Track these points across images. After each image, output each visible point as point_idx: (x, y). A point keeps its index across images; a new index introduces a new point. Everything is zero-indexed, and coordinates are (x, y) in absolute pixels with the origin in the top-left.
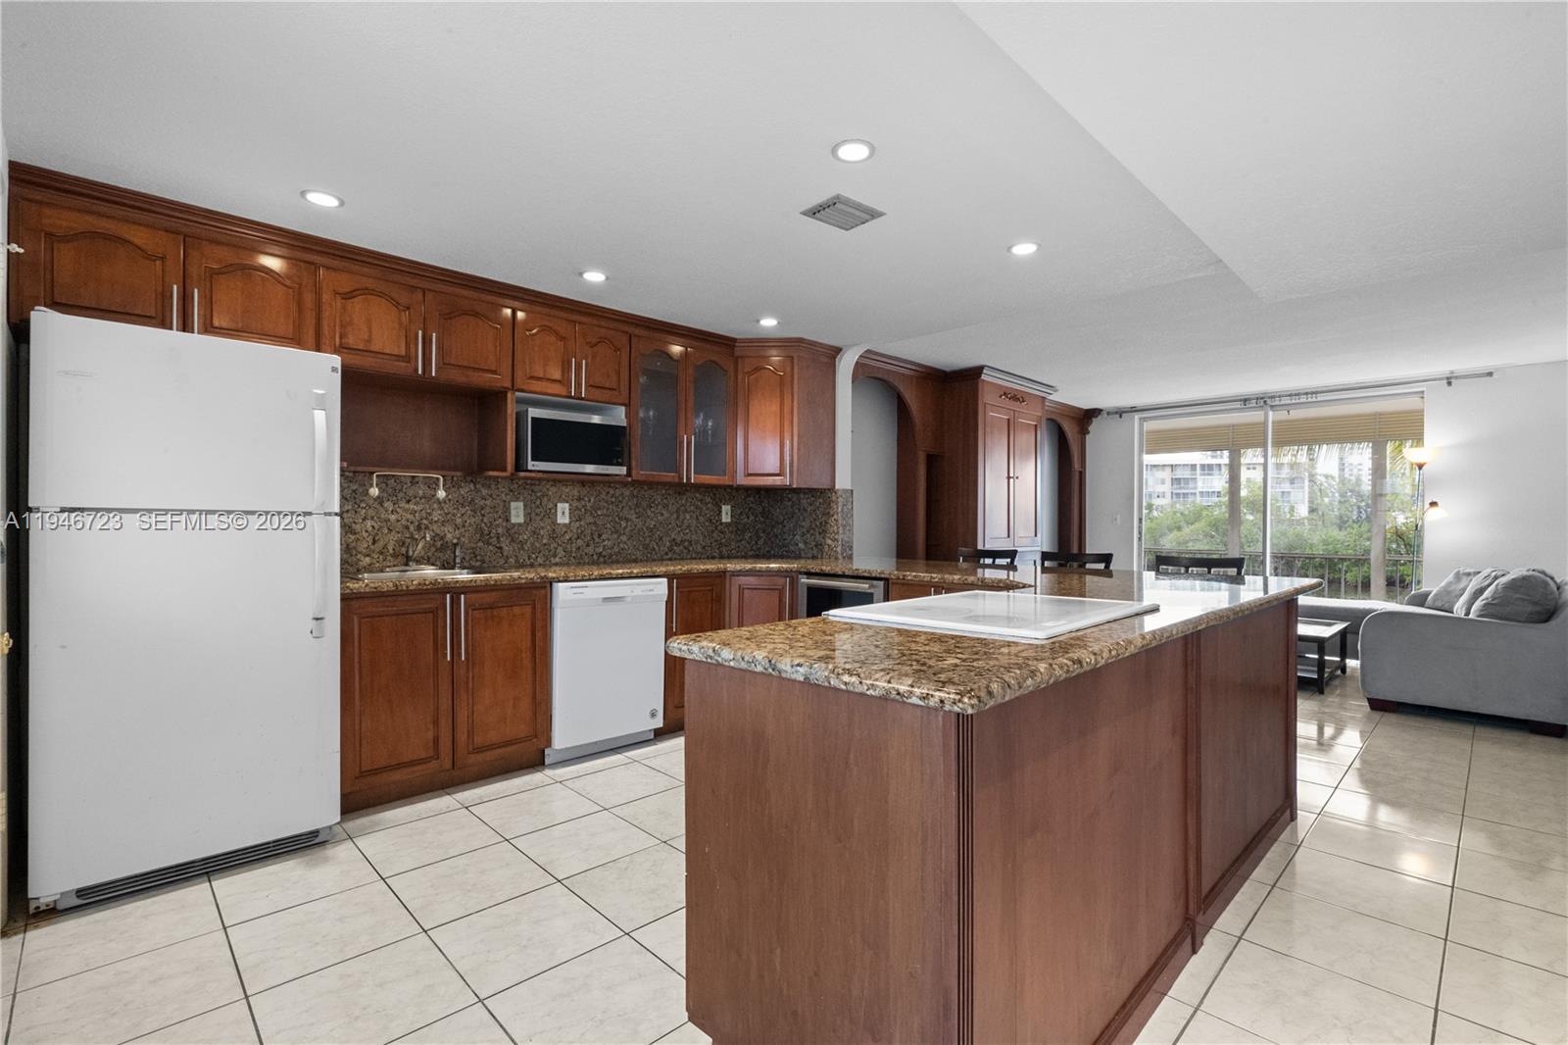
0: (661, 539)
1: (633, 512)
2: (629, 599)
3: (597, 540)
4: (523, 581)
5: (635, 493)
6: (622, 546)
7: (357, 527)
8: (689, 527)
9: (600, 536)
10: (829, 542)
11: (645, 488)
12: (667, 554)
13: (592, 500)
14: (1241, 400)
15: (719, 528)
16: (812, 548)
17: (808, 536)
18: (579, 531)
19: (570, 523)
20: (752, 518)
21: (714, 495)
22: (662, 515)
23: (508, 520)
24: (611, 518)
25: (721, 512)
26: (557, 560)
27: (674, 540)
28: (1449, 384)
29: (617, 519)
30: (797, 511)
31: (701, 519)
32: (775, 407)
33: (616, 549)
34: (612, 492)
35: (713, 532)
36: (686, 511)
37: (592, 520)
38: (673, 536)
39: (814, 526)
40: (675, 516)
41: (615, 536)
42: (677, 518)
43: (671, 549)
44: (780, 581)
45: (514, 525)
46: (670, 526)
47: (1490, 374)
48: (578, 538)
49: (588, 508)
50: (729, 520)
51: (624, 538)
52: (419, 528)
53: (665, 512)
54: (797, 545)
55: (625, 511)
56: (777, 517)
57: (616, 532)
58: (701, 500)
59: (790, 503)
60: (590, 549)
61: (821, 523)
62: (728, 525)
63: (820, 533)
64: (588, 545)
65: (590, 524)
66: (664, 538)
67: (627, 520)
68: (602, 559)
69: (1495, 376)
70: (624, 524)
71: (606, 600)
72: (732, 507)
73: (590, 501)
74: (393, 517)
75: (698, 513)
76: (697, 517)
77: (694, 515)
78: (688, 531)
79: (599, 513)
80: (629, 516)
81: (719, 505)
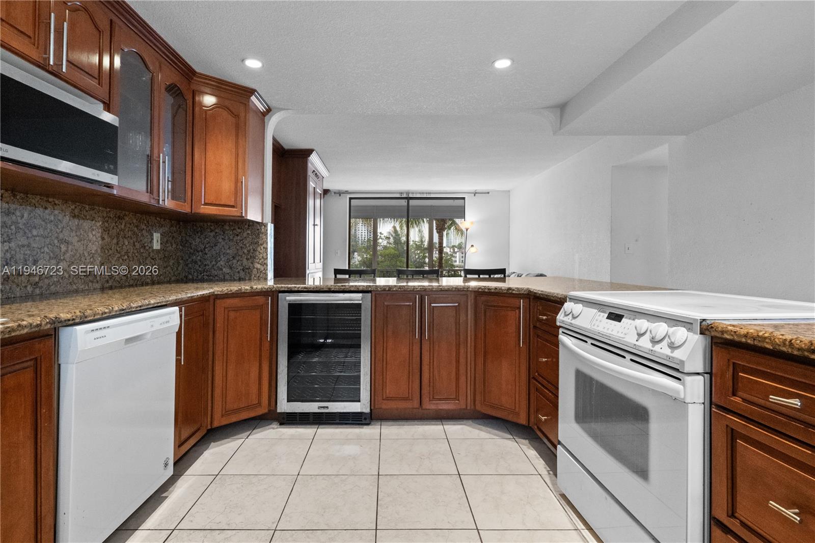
1: (74, 234)
8: (127, 253)
10: (259, 266)
13: (26, 215)
14: (399, 193)
15: (152, 254)
16: (239, 272)
17: (235, 261)
18: (8, 255)
20: (174, 246)
21: (148, 222)
24: (48, 241)
25: (153, 239)
28: (475, 195)
29: (56, 241)
30: (220, 240)
31: (137, 245)
35: (146, 258)
36: (125, 237)
37: (26, 242)
39: (240, 253)
40: (115, 241)
42: (117, 244)
43: (112, 276)
46: (111, 252)
47: (488, 193)
49: (21, 226)
50: (159, 248)
51: (65, 265)
53: (106, 237)
54: (222, 270)
55: (66, 233)
56: (196, 245)
57: (56, 257)
58: (137, 227)
59: (212, 234)
60: (25, 279)
61: (249, 251)
62: (158, 251)
63: (247, 259)
65: (23, 246)
66: (105, 264)
67: (67, 243)
68: (38, 291)
69: (490, 194)
70: (63, 248)
71: (129, 341)
72: (161, 235)
73: (22, 217)
75: (135, 240)
76: (134, 242)
77: (132, 241)
78: (126, 257)
79: (35, 232)
80: (70, 239)
81: (151, 232)
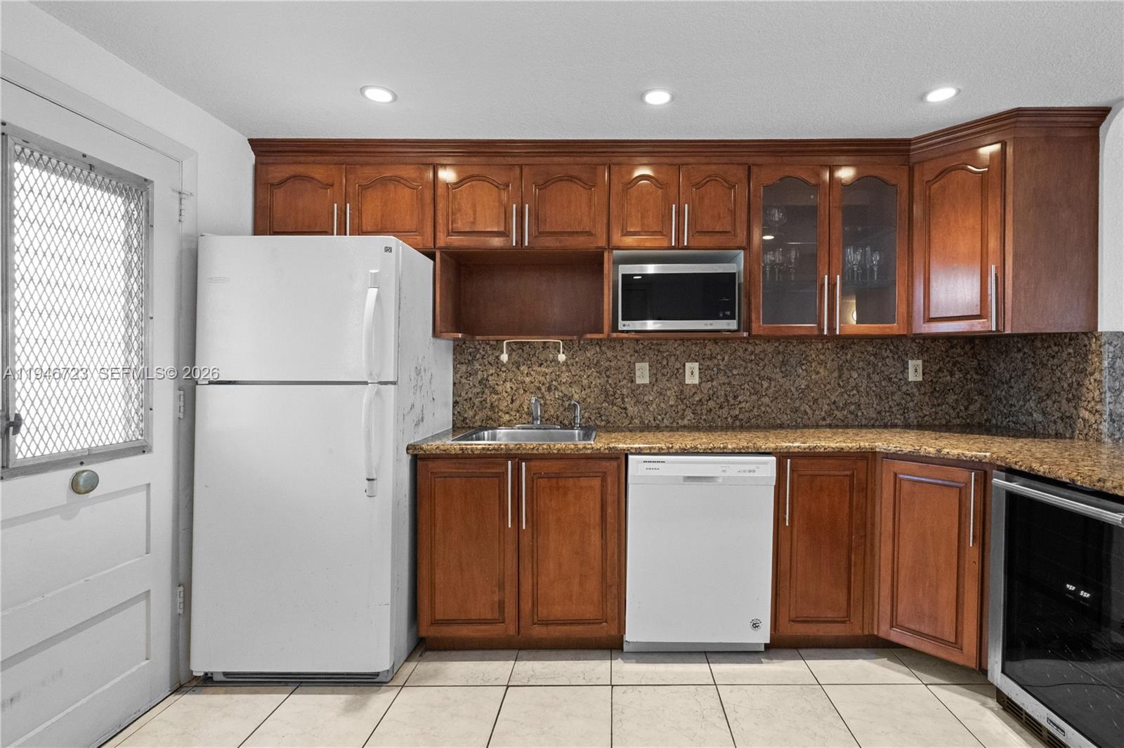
0: (816, 401)
1: (778, 370)
2: (720, 481)
3: (732, 402)
4: (589, 451)
5: (781, 348)
6: (763, 409)
7: (499, 388)
8: (856, 387)
9: (735, 397)
10: (1086, 415)
11: (795, 342)
12: (824, 419)
13: (726, 358)
15: (904, 389)
16: (1055, 422)
17: (1049, 402)
18: (711, 392)
19: (700, 383)
20: (958, 375)
21: (896, 347)
22: (818, 373)
23: (632, 381)
24: (748, 379)
25: (906, 368)
26: (686, 422)
27: (834, 402)
29: (757, 379)
30: (1030, 366)
31: (876, 378)
32: (972, 220)
33: (755, 412)
34: (750, 348)
35: (893, 394)
36: (853, 368)
37: (727, 381)
38: (833, 398)
39: (1058, 389)
40: (836, 374)
41: (754, 397)
42: (840, 377)
43: (830, 414)
44: (960, 475)
45: (639, 386)
46: (829, 387)
48: (710, 399)
49: (721, 367)
50: (920, 379)
51: (766, 400)
52: (549, 389)
53: (821, 370)
54: (1031, 415)
55: (768, 370)
56: (1000, 374)
57: (756, 393)
58: (875, 355)
59: (1020, 355)
60: (724, 412)
61: (1070, 385)
62: (918, 385)
63: (1069, 400)
64: (721, 407)
65: (724, 384)
66: (820, 400)
67: (770, 379)
68: (738, 423)
70: (765, 384)
71: (689, 479)
72: (924, 361)
73: (723, 360)
74: (528, 380)
75: (871, 371)
76: (869, 375)
77: (865, 373)
78: (855, 392)
79: (735, 372)
80: (773, 376)
81: (903, 360)
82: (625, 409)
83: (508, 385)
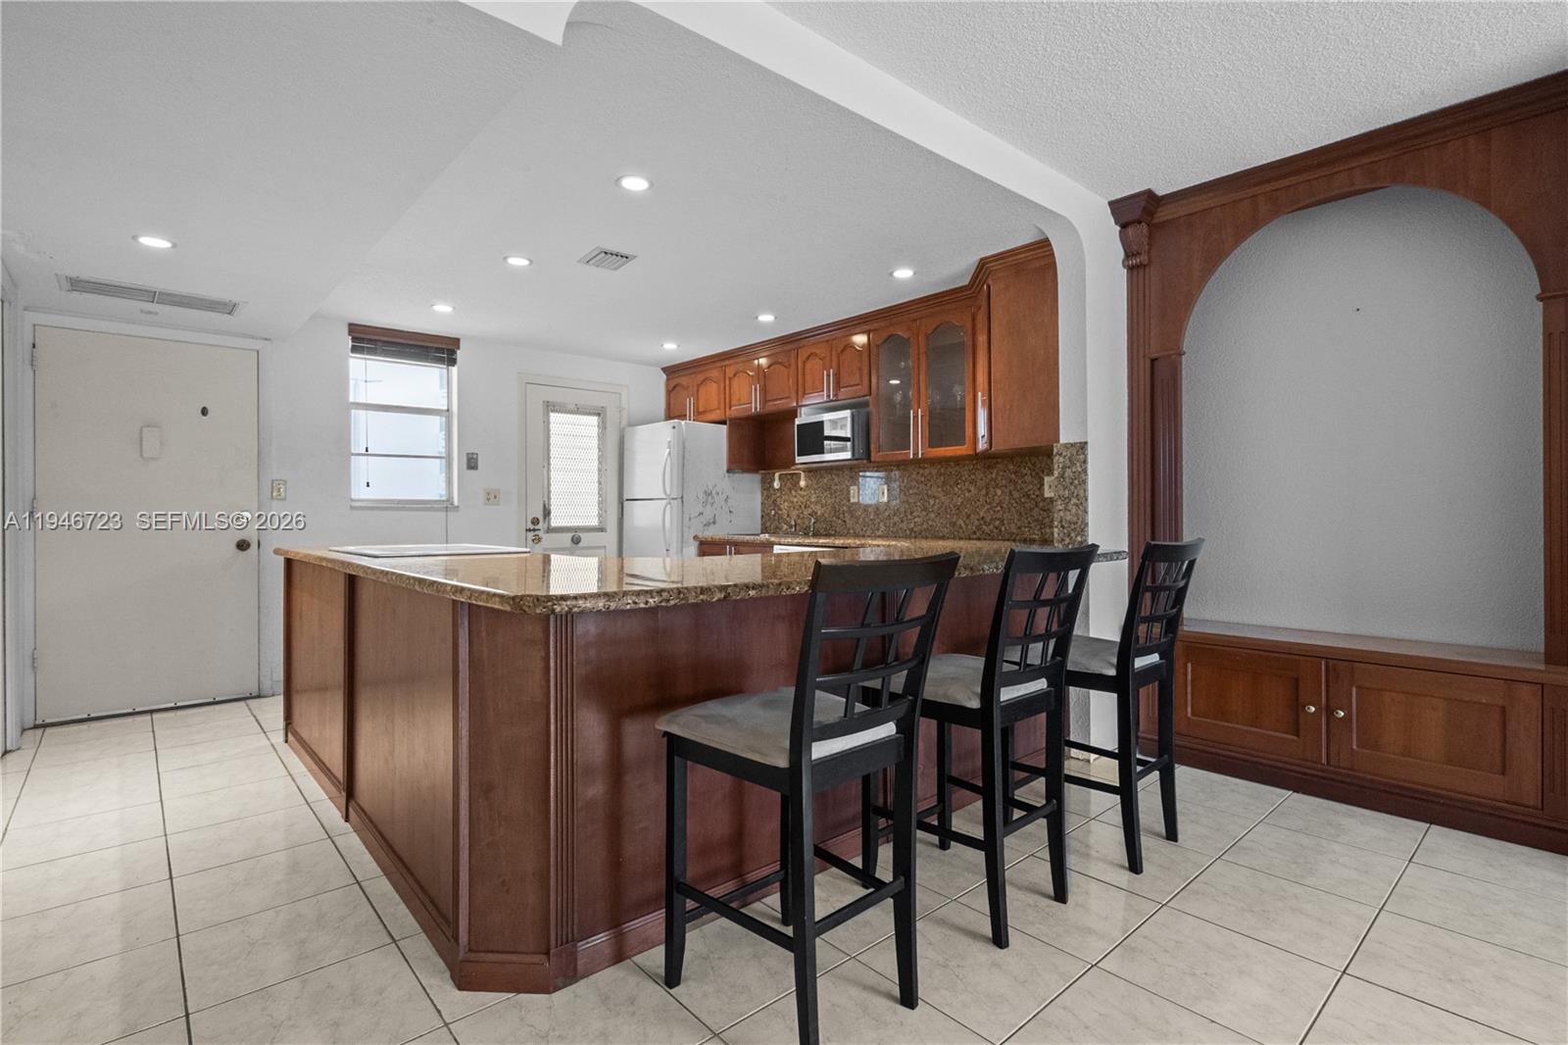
0: (968, 516)
1: (940, 489)
3: (909, 517)
5: (942, 470)
6: (930, 523)
7: (782, 506)
8: (1000, 504)
9: (912, 513)
11: (952, 464)
12: (975, 533)
13: (905, 480)
15: (1041, 504)
18: (896, 509)
19: (889, 501)
21: (1034, 465)
22: (970, 491)
23: (849, 500)
24: (920, 497)
25: (1043, 485)
26: (880, 533)
27: (983, 518)
29: (926, 497)
31: (1016, 495)
33: (925, 526)
34: (921, 471)
35: (1031, 509)
36: (997, 486)
37: (906, 499)
38: (982, 514)
40: (984, 492)
41: (924, 513)
42: (987, 494)
43: (979, 528)
45: (852, 504)
46: (978, 503)
48: (895, 515)
49: (902, 487)
50: (1055, 495)
51: (932, 515)
52: (805, 507)
53: (972, 489)
55: (934, 489)
57: (925, 509)
58: (1015, 473)
60: (904, 526)
62: (1053, 501)
64: (902, 521)
65: (904, 502)
66: (972, 516)
67: (935, 497)
68: (913, 535)
70: (932, 502)
73: (903, 481)
74: (795, 500)
75: (1012, 488)
76: (1010, 492)
77: (1007, 491)
78: (999, 508)
79: (911, 492)
80: (936, 494)
81: (1040, 477)
82: (845, 521)
83: (786, 504)
